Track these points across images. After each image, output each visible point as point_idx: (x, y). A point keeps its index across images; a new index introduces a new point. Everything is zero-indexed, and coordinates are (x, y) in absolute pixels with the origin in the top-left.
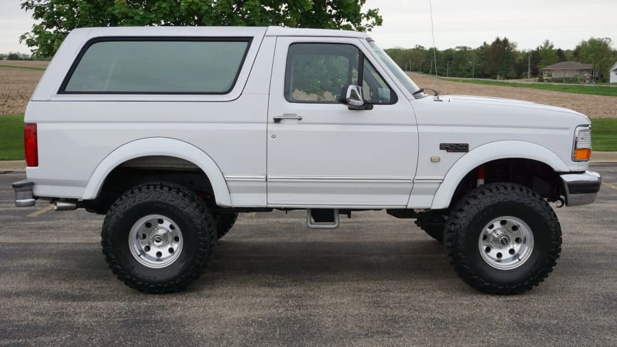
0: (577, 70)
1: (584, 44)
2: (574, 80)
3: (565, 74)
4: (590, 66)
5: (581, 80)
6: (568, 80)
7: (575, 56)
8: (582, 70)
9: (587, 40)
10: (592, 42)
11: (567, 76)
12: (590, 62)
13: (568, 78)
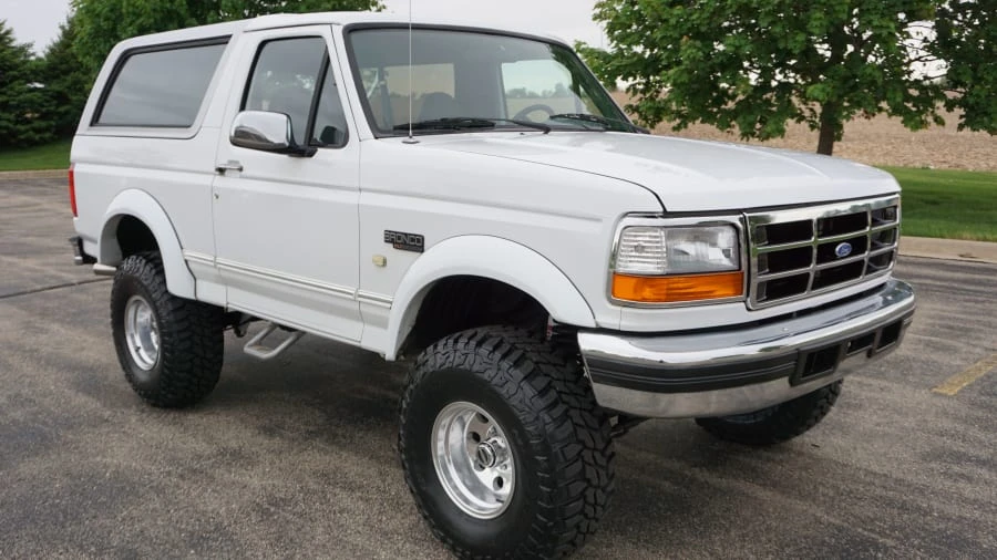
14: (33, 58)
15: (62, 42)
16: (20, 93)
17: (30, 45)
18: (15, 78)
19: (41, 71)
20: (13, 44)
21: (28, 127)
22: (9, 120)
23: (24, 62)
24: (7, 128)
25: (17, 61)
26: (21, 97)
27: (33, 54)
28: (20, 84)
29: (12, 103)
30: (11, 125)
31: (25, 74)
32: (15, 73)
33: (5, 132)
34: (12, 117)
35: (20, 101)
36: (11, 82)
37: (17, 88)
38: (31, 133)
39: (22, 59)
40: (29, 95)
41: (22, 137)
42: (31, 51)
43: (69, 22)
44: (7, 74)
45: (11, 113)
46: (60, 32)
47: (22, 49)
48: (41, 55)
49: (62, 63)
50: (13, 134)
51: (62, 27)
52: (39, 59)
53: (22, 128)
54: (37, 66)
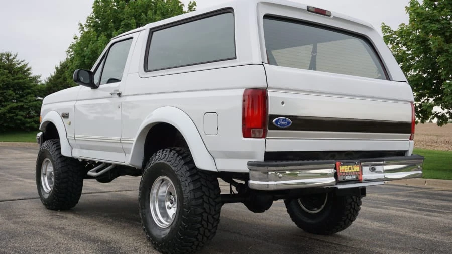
14: (39, 84)
15: (56, 76)
16: (30, 101)
17: (39, 77)
18: (29, 93)
19: (43, 91)
20: (31, 76)
21: (32, 120)
22: (22, 116)
23: (35, 85)
24: (20, 120)
25: (32, 84)
26: (31, 104)
27: (40, 82)
28: (31, 97)
29: (25, 106)
30: (23, 119)
31: (34, 92)
32: (29, 91)
33: (19, 122)
34: (24, 114)
35: (29, 106)
36: (26, 95)
37: (29, 98)
38: (33, 123)
39: (34, 83)
40: (35, 103)
41: (28, 125)
42: (39, 80)
43: (61, 65)
44: (25, 91)
45: (24, 112)
46: (55, 71)
47: (35, 79)
48: (43, 82)
49: (54, 87)
50: (23, 124)
51: (57, 68)
52: (43, 85)
53: (29, 120)
54: (41, 88)
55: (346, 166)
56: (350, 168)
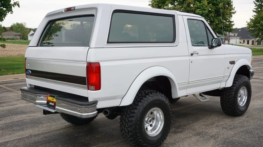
0: (14, 35)
1: (14, 24)
2: (13, 39)
3: (9, 36)
4: (19, 34)
5: (16, 39)
6: (11, 39)
7: (11, 29)
8: (15, 35)
9: (15, 23)
10: (18, 24)
11: (10, 37)
12: (19, 32)
13: (11, 38)
55: (51, 98)
56: (52, 99)
